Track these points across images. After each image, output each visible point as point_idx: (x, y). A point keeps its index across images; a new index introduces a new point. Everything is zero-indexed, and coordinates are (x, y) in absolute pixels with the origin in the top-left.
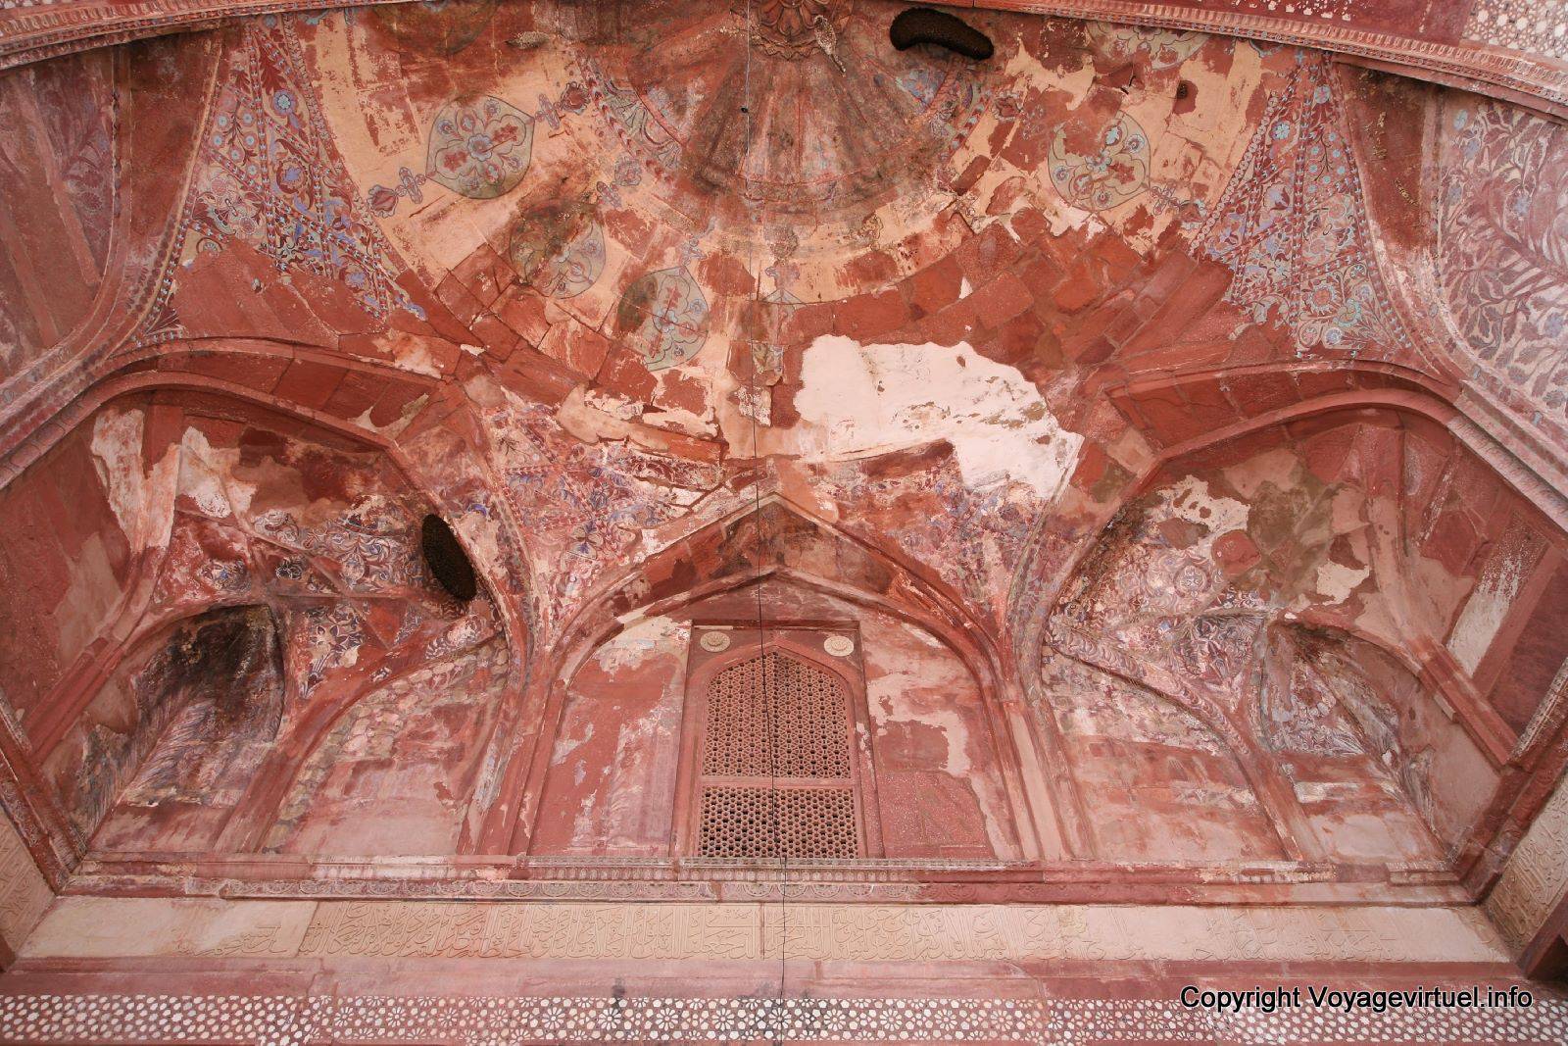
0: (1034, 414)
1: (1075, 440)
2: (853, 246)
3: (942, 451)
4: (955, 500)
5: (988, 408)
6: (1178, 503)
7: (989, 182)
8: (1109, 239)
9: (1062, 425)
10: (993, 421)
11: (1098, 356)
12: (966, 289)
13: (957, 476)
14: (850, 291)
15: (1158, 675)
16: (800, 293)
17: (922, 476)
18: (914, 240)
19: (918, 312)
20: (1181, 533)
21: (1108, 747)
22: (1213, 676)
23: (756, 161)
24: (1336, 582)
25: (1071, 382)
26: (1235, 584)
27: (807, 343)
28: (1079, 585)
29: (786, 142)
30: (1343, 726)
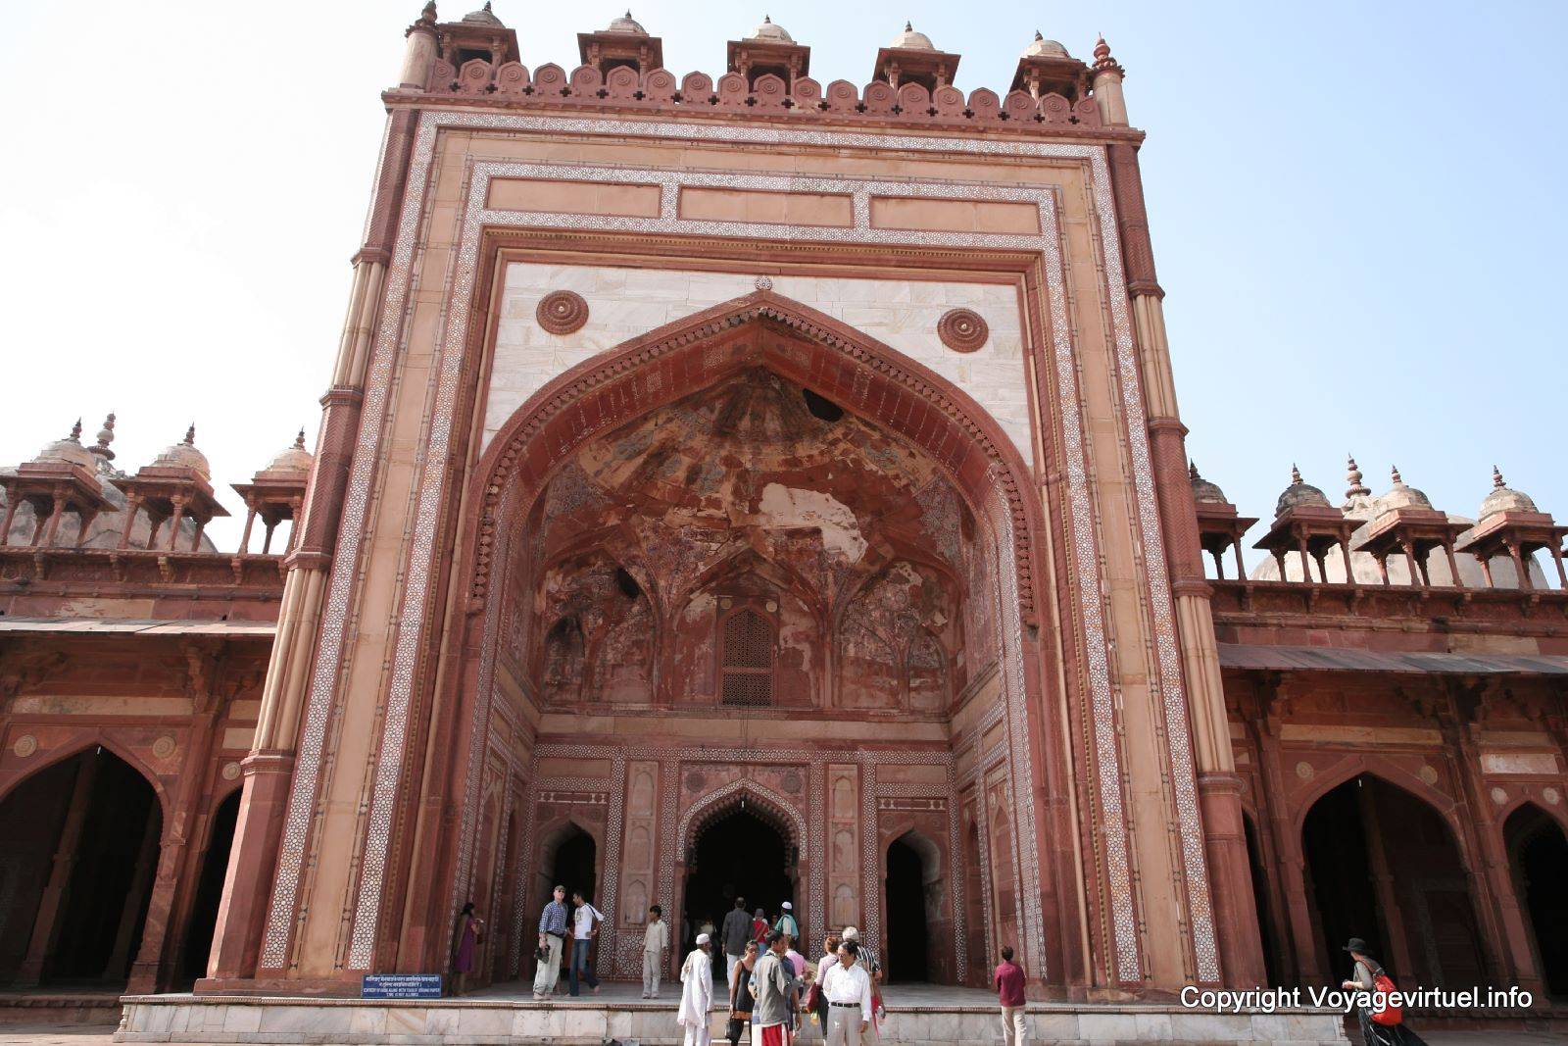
0: (853, 526)
1: (866, 544)
2: (785, 454)
3: (816, 532)
4: (820, 554)
5: (836, 519)
6: (901, 568)
7: (842, 446)
8: (885, 477)
9: (862, 535)
10: (838, 524)
11: (878, 514)
12: (830, 477)
13: (822, 544)
14: (784, 469)
15: (881, 632)
16: (762, 467)
17: (808, 541)
18: (810, 457)
19: (811, 480)
20: (901, 580)
21: (857, 661)
22: (899, 635)
23: (745, 424)
24: (940, 620)
25: (868, 519)
26: (913, 605)
27: (765, 485)
28: (860, 594)
29: (758, 417)
30: (935, 657)
